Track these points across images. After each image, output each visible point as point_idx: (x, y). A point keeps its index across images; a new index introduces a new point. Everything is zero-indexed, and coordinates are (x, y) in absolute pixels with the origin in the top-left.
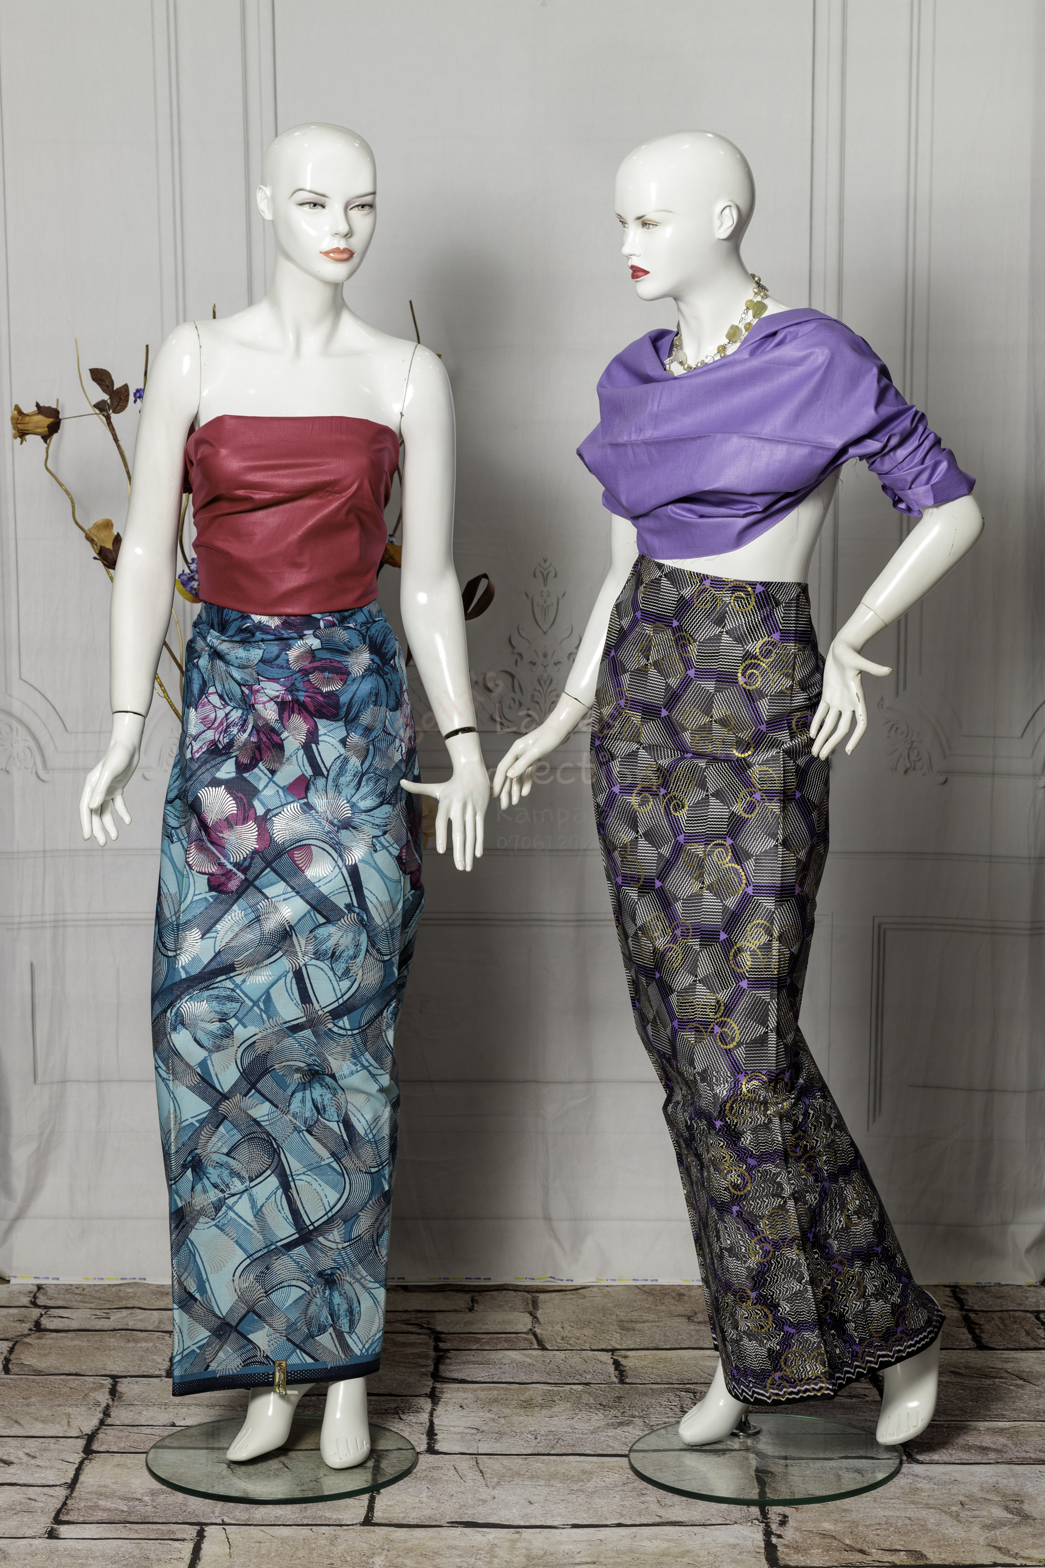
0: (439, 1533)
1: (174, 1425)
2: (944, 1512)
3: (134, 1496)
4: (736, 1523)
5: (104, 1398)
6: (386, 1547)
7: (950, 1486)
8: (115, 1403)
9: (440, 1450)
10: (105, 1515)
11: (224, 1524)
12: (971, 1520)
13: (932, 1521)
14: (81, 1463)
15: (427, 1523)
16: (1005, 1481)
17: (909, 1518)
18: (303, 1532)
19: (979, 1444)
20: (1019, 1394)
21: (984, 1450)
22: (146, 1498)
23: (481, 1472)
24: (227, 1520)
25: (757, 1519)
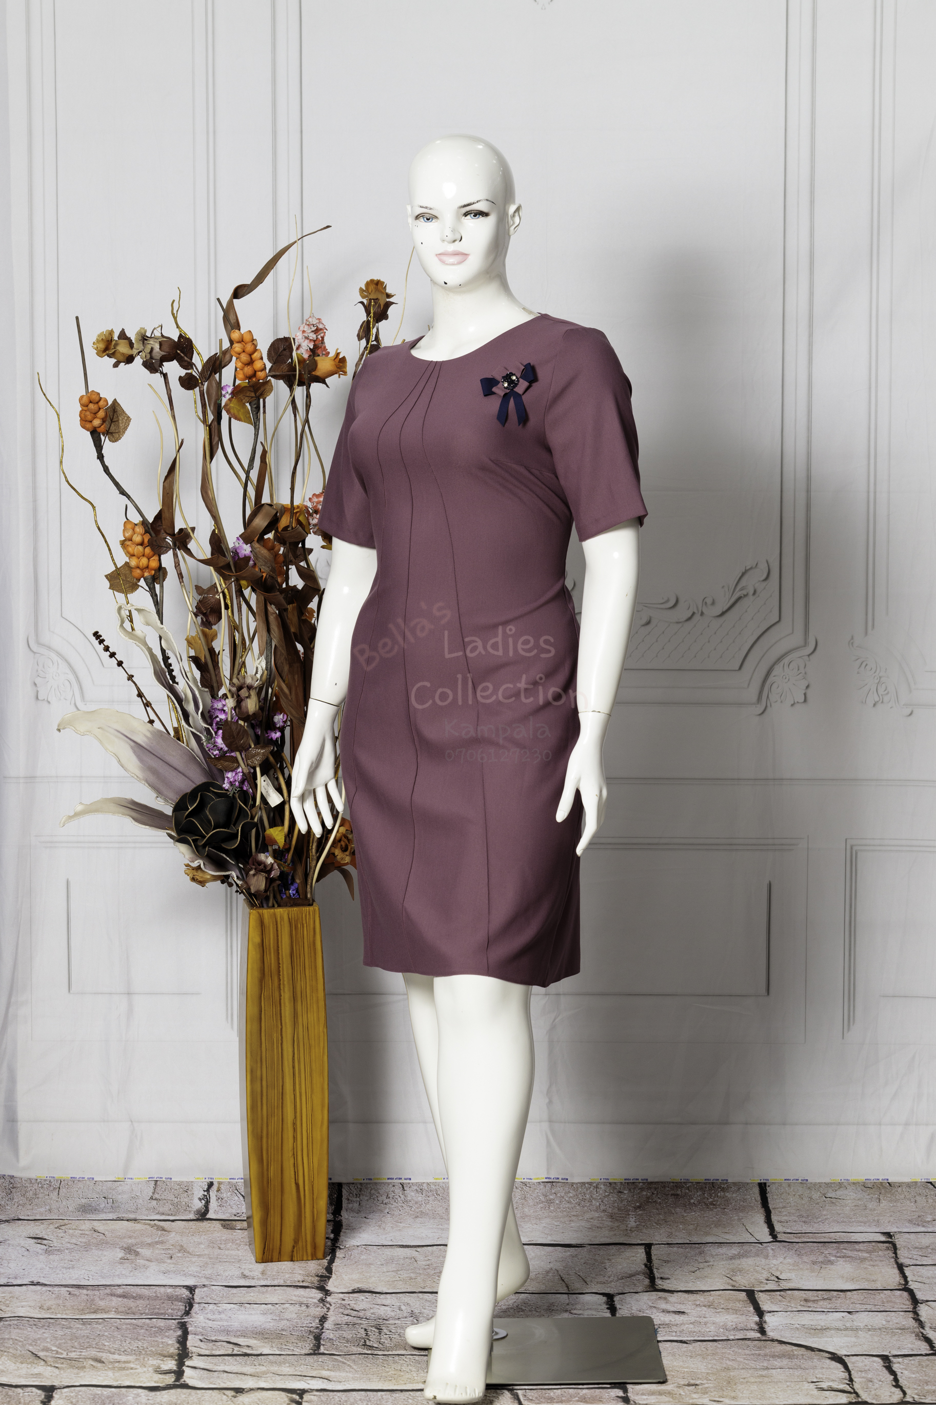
0: (590, 1240)
1: (849, 1312)
2: (188, 1252)
3: (844, 1259)
4: (358, 1246)
5: (931, 1335)
6: (629, 1232)
7: (172, 1269)
8: (917, 1330)
9: (601, 1296)
10: (857, 1247)
11: (761, 1243)
12: (171, 1247)
13: (203, 1246)
14: (906, 1282)
15: (601, 1246)
16: (123, 1273)
17: (220, 1248)
18: (696, 1240)
19: (125, 1300)
20: (52, 1343)
21: (123, 1296)
22: (833, 1258)
23: (563, 1280)
24: (760, 1245)
25: (340, 1249)
